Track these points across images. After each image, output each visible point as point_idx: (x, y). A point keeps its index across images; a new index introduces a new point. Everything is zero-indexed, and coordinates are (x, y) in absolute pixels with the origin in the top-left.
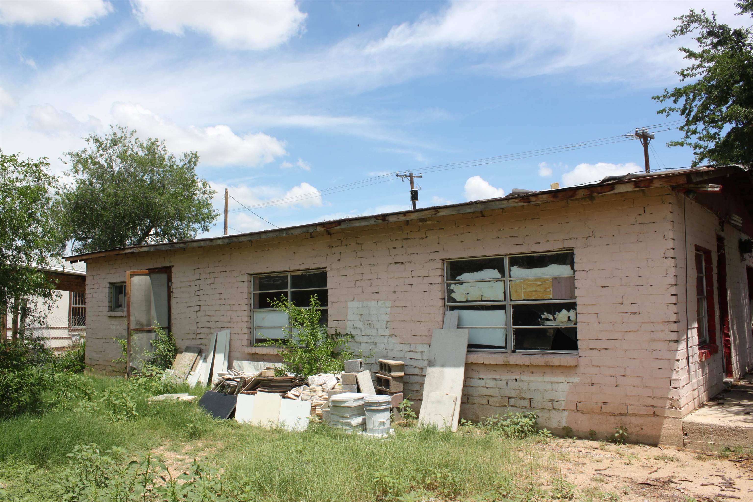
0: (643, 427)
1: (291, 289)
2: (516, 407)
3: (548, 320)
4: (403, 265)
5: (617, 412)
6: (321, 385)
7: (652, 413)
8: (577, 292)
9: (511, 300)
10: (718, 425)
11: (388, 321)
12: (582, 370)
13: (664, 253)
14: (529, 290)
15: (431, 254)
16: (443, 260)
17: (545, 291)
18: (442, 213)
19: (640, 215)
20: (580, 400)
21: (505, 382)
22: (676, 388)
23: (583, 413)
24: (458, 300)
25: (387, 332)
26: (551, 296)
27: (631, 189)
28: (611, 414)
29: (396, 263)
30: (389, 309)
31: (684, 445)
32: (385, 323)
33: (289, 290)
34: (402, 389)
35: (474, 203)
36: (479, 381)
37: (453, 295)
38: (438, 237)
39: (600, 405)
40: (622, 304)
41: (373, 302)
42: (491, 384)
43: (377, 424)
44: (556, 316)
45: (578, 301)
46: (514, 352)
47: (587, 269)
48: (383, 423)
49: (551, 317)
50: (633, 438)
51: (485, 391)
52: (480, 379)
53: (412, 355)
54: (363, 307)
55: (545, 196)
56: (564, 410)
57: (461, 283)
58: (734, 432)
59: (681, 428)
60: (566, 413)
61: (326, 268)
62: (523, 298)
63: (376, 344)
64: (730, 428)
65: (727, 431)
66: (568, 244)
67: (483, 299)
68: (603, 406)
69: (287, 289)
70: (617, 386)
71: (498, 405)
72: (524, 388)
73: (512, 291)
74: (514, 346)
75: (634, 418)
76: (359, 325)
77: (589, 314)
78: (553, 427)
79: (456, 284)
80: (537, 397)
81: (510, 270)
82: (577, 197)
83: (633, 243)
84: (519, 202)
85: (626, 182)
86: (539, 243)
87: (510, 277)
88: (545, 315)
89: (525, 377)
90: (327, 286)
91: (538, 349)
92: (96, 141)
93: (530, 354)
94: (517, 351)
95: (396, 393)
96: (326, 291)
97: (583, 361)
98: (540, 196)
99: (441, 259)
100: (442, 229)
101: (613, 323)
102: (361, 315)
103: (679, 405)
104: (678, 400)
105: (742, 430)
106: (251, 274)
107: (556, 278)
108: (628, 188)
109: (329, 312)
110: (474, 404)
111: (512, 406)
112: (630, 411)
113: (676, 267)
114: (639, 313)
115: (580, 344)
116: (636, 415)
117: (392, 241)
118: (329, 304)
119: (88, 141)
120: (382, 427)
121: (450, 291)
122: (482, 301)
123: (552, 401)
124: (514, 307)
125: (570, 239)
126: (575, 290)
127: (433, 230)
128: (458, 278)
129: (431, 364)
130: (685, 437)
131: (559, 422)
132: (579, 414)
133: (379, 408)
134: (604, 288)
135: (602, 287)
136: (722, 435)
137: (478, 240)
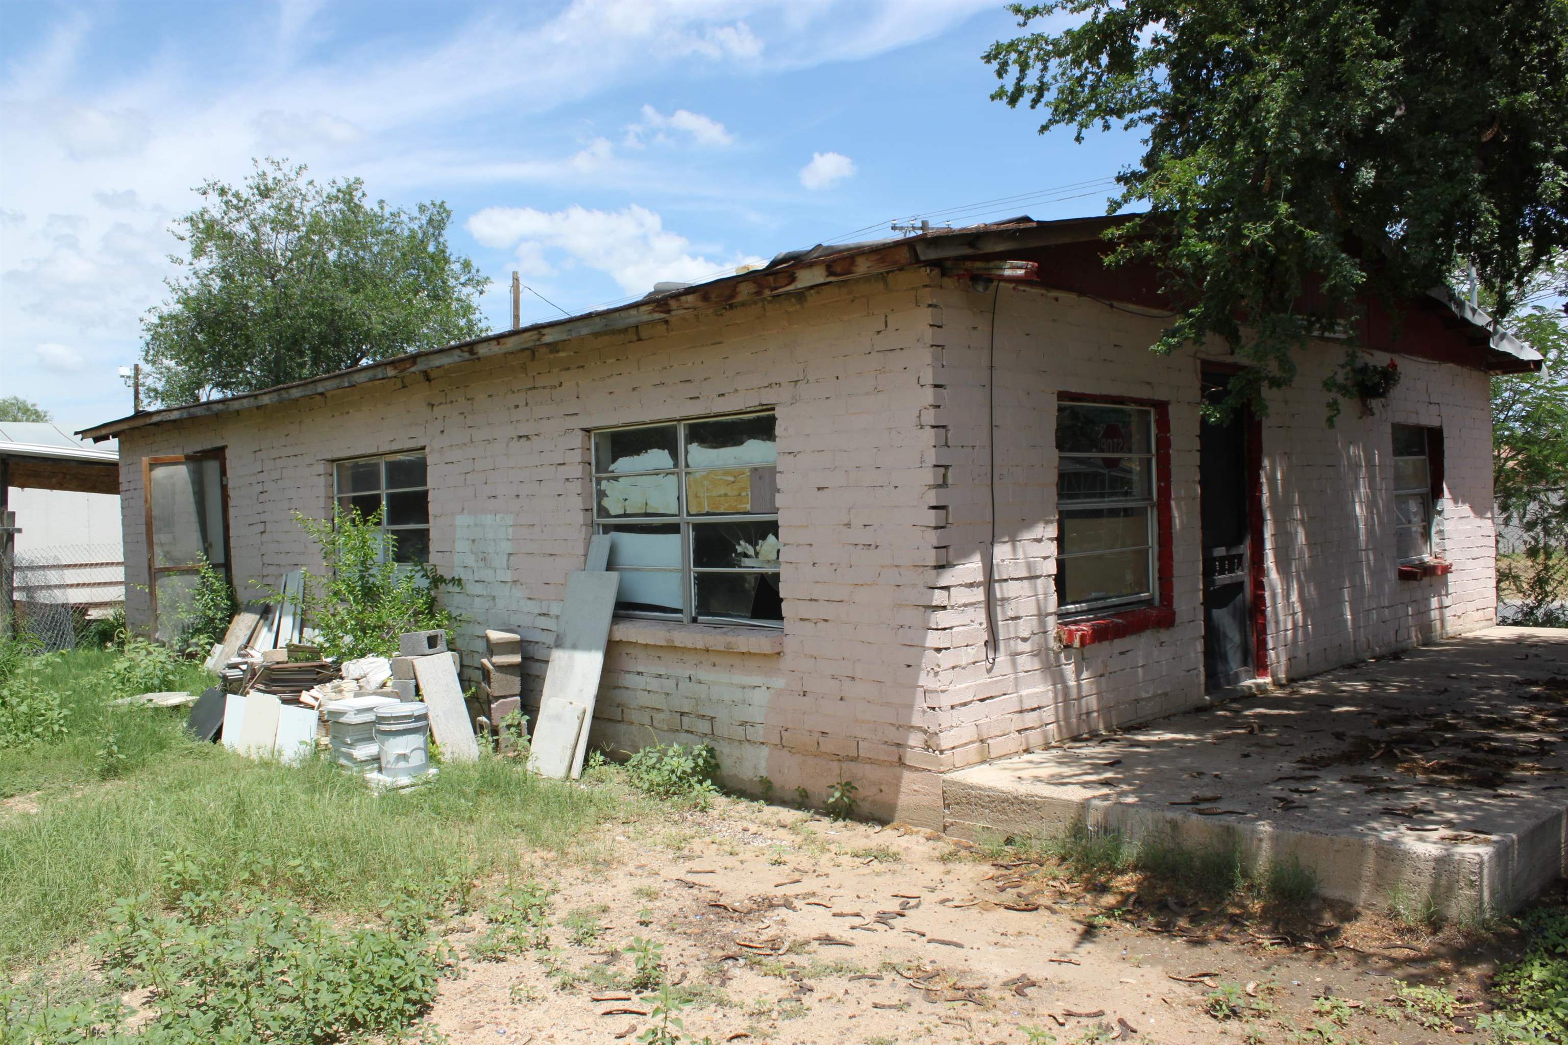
0: (883, 788)
1: (387, 488)
2: (692, 733)
3: (746, 555)
4: (529, 442)
5: (843, 753)
6: (357, 680)
7: (896, 759)
8: (779, 500)
9: (689, 514)
10: (998, 791)
11: (510, 554)
12: (787, 662)
13: (919, 417)
14: (715, 493)
15: (567, 418)
16: (587, 431)
17: (740, 495)
18: (550, 337)
19: (879, 332)
20: (786, 726)
21: (673, 682)
22: (934, 709)
23: (792, 750)
24: (613, 513)
25: (508, 576)
26: (748, 507)
27: (821, 280)
28: (834, 757)
29: (520, 437)
30: (511, 529)
31: (945, 828)
32: (505, 558)
33: (384, 492)
34: (517, 690)
35: (589, 316)
36: (637, 677)
37: (606, 503)
38: (577, 384)
39: (816, 736)
40: (848, 525)
41: (489, 516)
42: (654, 684)
43: (392, 759)
44: (758, 548)
45: (782, 519)
46: (694, 620)
47: (795, 450)
48: (404, 757)
49: (751, 551)
50: (865, 807)
51: (644, 699)
52: (639, 673)
53: (543, 622)
54: (476, 525)
55: (690, 298)
56: (763, 743)
57: (616, 479)
58: (1024, 806)
59: (940, 792)
60: (765, 751)
61: (423, 448)
62: (706, 509)
63: (494, 598)
64: (1016, 798)
65: (1012, 804)
66: (768, 397)
67: (649, 511)
68: (821, 740)
69: (379, 488)
70: (841, 699)
71: (666, 728)
72: (703, 696)
73: (690, 494)
74: (696, 607)
75: (868, 766)
76: (470, 561)
77: (798, 545)
78: (745, 778)
79: (608, 479)
80: (722, 715)
81: (687, 452)
82: (739, 299)
83: (867, 394)
84: (653, 311)
85: (811, 265)
86: (723, 395)
87: (687, 466)
88: (743, 546)
89: (704, 674)
90: (425, 484)
91: (731, 616)
92: (223, 192)
93: (716, 626)
94: (700, 618)
95: (505, 697)
96: (426, 493)
97: (790, 645)
98: (683, 298)
99: (582, 429)
100: (583, 367)
101: (834, 567)
102: (474, 541)
103: (938, 745)
104: (936, 734)
105: (1036, 802)
106: (333, 461)
107: (756, 469)
108: (816, 276)
109: (432, 535)
110: (632, 723)
111: (687, 731)
112: (862, 754)
113: (947, 445)
114: (877, 547)
115: (786, 609)
116: (871, 761)
117: (513, 392)
118: (431, 518)
119: (205, 193)
120: (402, 764)
121: (601, 494)
122: (647, 515)
123: (743, 724)
124: (697, 527)
125: (770, 385)
126: (777, 495)
127: (568, 369)
128: (612, 467)
129: (559, 644)
130: (947, 811)
131: (755, 768)
132: (785, 753)
133: (394, 728)
134: (821, 492)
135: (819, 489)
136: (1004, 811)
137: (634, 389)
